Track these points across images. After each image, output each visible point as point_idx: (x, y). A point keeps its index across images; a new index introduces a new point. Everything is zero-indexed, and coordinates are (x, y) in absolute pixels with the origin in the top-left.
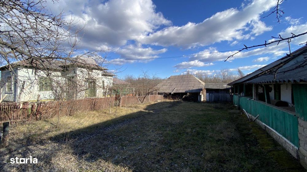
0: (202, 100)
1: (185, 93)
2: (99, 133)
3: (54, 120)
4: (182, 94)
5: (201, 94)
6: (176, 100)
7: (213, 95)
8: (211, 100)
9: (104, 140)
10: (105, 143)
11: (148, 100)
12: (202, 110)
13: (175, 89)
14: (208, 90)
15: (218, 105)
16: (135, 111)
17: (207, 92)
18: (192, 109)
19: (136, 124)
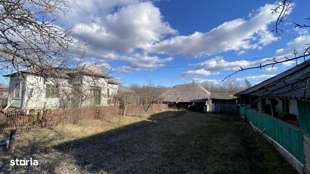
0: (208, 110)
1: (191, 103)
2: (102, 143)
3: (59, 127)
4: (187, 104)
5: (206, 104)
6: (180, 110)
7: (219, 106)
8: (217, 110)
9: (107, 150)
10: (108, 153)
11: (152, 109)
12: (207, 122)
13: (179, 98)
14: (214, 101)
15: (224, 116)
16: (139, 120)
17: (213, 103)
18: (197, 120)
19: (140, 134)
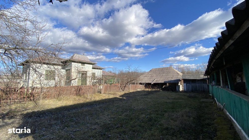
1: (165, 84)
4: (162, 84)
5: (179, 85)
6: (154, 90)
7: (190, 85)
8: (189, 90)
11: (129, 89)
12: (174, 99)
13: (155, 79)
14: (186, 81)
15: (192, 94)
16: (111, 97)
17: (184, 83)
